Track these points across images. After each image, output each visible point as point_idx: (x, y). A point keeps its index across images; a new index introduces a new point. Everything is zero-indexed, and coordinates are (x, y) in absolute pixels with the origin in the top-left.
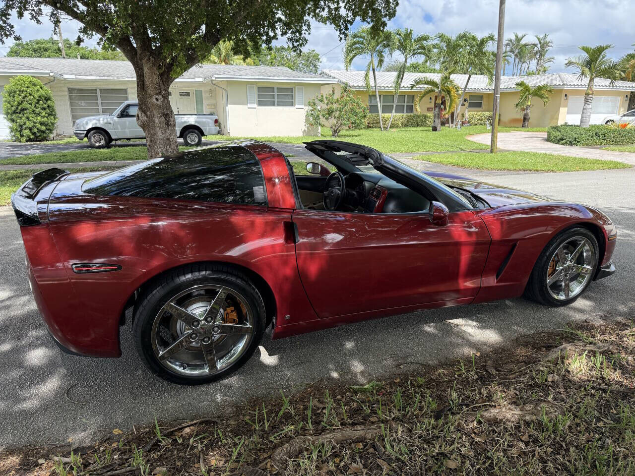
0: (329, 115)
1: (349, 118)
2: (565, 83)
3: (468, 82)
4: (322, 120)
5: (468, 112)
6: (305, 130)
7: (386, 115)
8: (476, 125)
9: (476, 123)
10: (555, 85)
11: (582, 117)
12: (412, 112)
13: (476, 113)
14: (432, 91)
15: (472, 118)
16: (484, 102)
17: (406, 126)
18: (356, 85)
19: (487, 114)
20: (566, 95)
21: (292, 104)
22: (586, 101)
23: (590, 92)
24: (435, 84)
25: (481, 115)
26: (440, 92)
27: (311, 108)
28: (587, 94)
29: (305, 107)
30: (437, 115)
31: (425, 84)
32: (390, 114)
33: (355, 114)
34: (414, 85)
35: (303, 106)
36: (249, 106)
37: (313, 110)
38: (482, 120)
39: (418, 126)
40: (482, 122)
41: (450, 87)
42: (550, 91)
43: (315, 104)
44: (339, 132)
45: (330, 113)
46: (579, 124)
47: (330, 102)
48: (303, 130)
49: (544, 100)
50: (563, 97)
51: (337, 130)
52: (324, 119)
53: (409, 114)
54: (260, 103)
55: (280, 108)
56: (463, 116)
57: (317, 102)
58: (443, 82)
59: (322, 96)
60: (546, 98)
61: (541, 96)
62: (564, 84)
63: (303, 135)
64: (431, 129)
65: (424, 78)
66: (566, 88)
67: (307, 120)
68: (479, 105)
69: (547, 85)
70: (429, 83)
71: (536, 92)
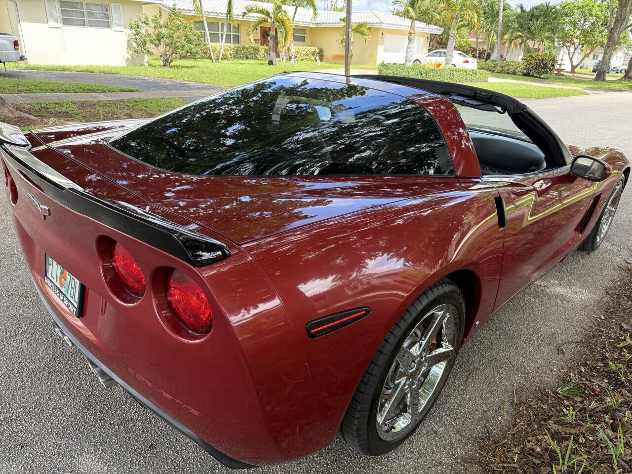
0: (159, 41)
1: (184, 46)
2: (382, 21)
3: (295, 13)
4: (150, 46)
5: (294, 46)
6: (128, 58)
7: (214, 44)
8: (302, 60)
9: (302, 58)
10: (373, 23)
11: (406, 56)
12: (239, 43)
13: (301, 47)
14: (265, 21)
15: (298, 53)
16: (307, 36)
17: (235, 57)
18: (186, 9)
19: (312, 49)
20: (382, 34)
21: (108, 26)
22: (410, 40)
23: (413, 32)
24: (267, 13)
25: (307, 50)
26: (273, 22)
27: (134, 32)
28: (410, 33)
29: (125, 30)
30: (272, 48)
31: (258, 12)
32: (218, 44)
33: (190, 42)
34: (246, 13)
35: (123, 28)
36: (50, 24)
37: (137, 34)
38: (308, 55)
39: (247, 58)
40: (308, 57)
41: (285, 18)
42: (369, 28)
43: (138, 27)
44: (171, 62)
45: (160, 37)
46: (404, 62)
47: (158, 26)
48: (126, 58)
49: (365, 37)
50: (381, 36)
51: (168, 60)
52: (153, 46)
53: (237, 45)
54: (66, 22)
55: (93, 30)
56: (289, 50)
57: (140, 24)
58: (276, 12)
59: (147, 18)
60: (366, 35)
61: (362, 33)
62: (381, 23)
63: (126, 64)
64: (267, 62)
65: (256, 6)
66: (383, 26)
67: (129, 46)
68: (302, 39)
69: (366, 23)
70: (261, 11)
71: (357, 28)
